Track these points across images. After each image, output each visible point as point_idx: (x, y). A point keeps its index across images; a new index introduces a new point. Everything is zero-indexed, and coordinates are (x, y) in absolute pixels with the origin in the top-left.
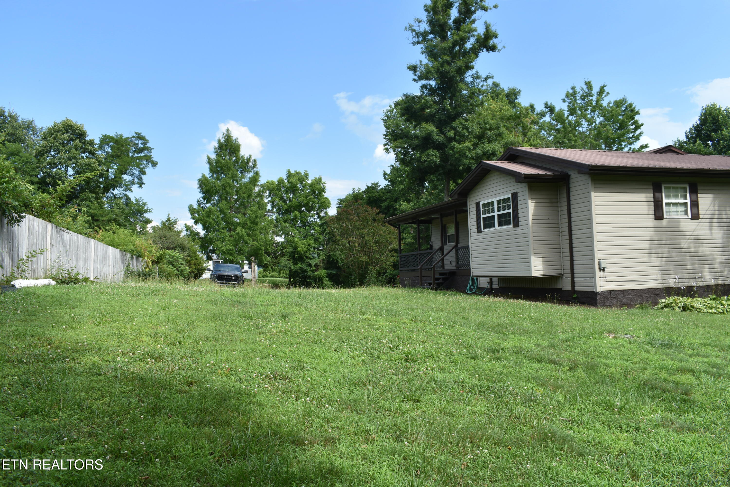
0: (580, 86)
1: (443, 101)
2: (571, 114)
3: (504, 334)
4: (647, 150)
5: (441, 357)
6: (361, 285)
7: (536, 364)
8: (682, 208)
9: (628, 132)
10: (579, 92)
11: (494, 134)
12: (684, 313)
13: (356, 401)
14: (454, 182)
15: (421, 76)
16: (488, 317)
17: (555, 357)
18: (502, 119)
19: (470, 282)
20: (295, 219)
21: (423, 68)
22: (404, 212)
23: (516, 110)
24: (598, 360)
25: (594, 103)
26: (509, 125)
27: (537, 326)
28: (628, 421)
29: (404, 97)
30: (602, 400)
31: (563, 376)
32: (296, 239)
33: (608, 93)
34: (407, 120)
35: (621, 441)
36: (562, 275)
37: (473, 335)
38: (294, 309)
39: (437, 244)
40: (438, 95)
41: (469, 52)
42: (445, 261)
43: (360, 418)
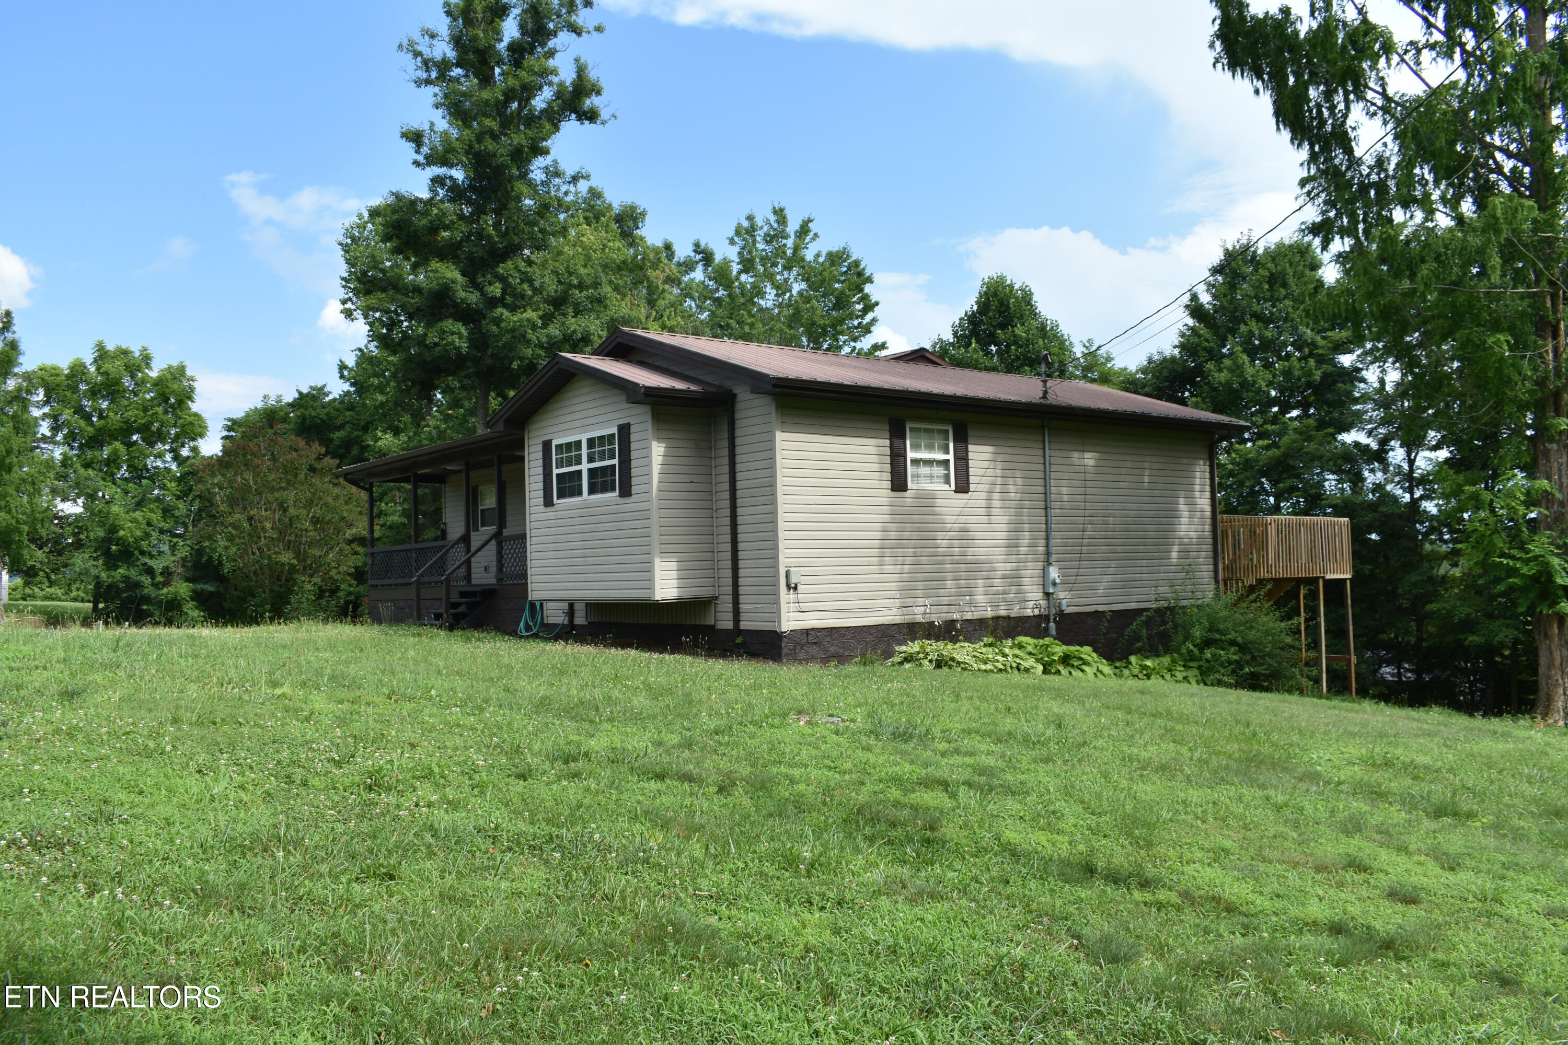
0: (764, 217)
1: (479, 217)
2: (745, 270)
3: (592, 722)
4: (884, 353)
5: (451, 778)
6: (272, 619)
7: (652, 783)
8: (940, 471)
9: (851, 316)
10: (761, 228)
11: (588, 298)
12: (938, 671)
13: (242, 886)
14: (498, 395)
15: (431, 156)
16: (559, 687)
17: (691, 767)
18: (605, 267)
19: (527, 612)
20: (113, 462)
21: (437, 140)
22: (384, 455)
23: (636, 251)
24: (775, 770)
25: (789, 252)
26: (620, 282)
27: (661, 704)
28: (824, 888)
29: (391, 199)
30: (776, 850)
31: (705, 805)
32: (115, 509)
33: (816, 235)
34: (397, 251)
35: (809, 930)
36: (716, 598)
37: (525, 727)
38: (98, 677)
39: (455, 529)
40: (469, 202)
41: (539, 118)
42: (473, 565)
43: (249, 925)
